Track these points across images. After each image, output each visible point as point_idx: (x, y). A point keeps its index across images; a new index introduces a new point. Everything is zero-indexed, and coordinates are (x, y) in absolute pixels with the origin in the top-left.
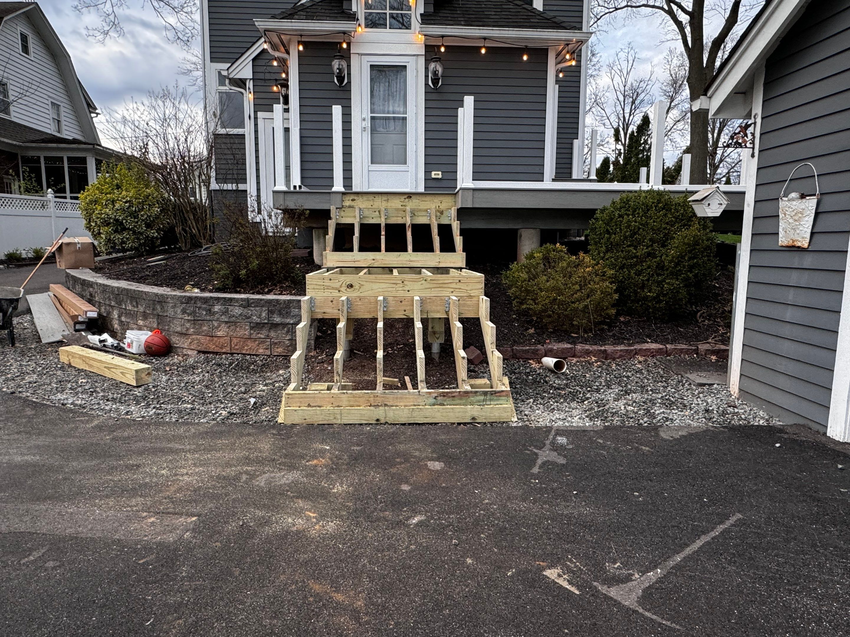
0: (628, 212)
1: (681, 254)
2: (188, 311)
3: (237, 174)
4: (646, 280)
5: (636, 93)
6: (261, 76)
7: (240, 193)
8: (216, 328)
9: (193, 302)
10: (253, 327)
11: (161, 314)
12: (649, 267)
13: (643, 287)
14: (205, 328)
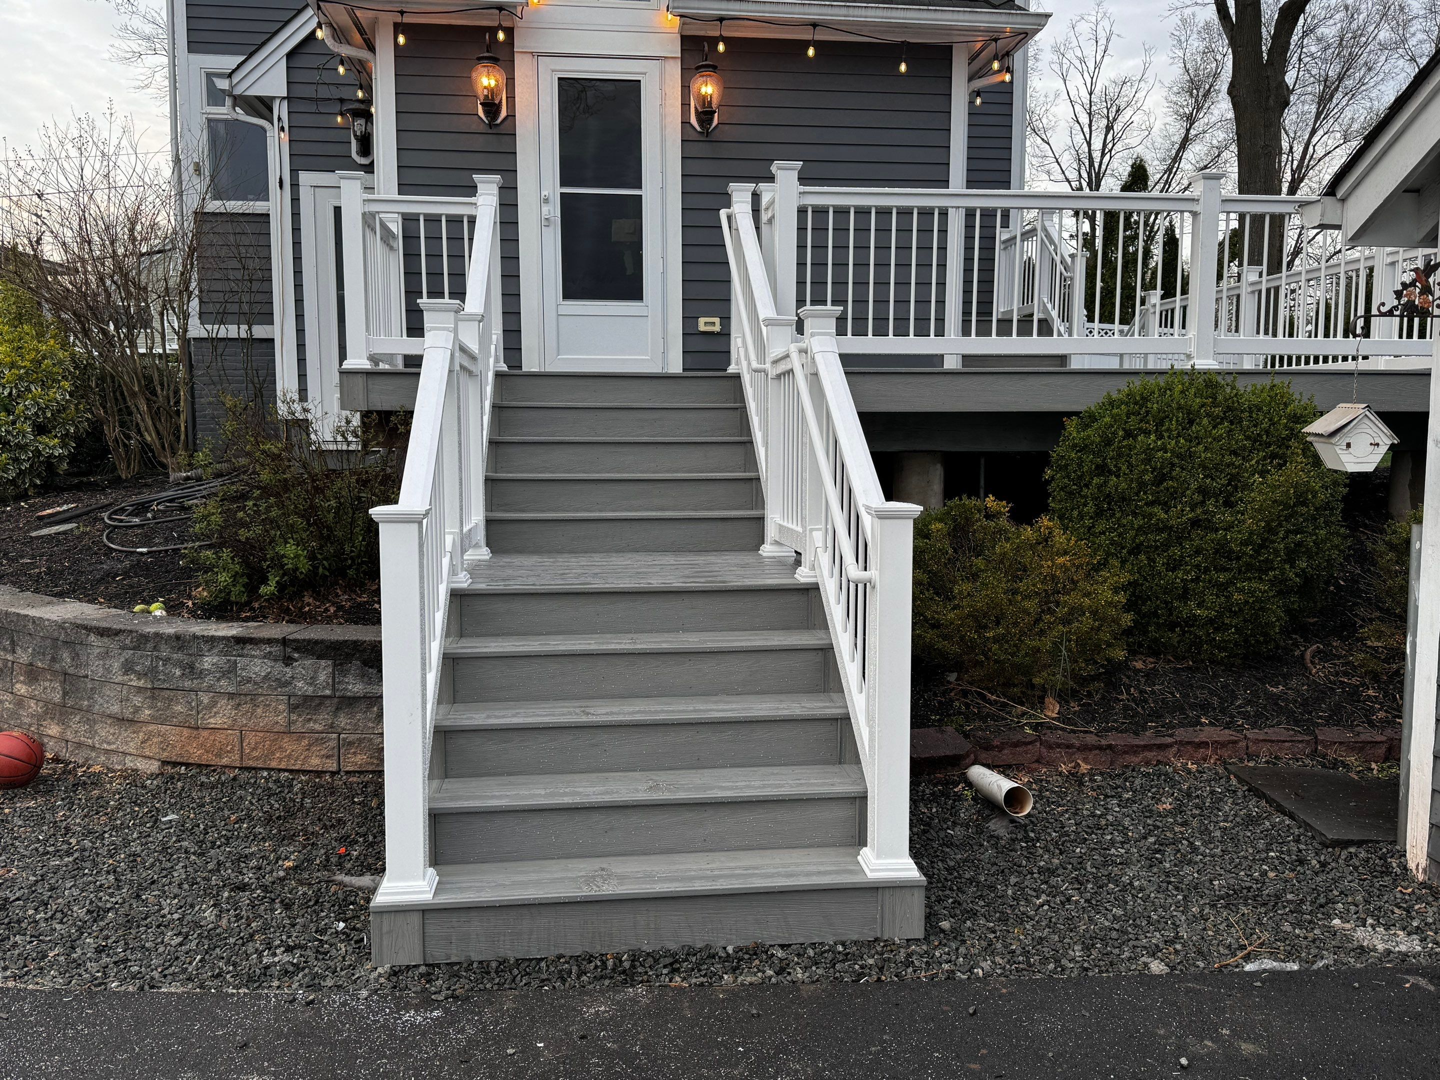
0: (1143, 425)
1: (1268, 524)
2: (138, 668)
3: (250, 303)
4: (1192, 580)
5: (1114, 109)
6: (309, 91)
7: (256, 345)
8: (205, 708)
9: (150, 646)
10: (297, 707)
11: (71, 671)
12: (1198, 552)
13: (1184, 596)
14: (179, 708)
